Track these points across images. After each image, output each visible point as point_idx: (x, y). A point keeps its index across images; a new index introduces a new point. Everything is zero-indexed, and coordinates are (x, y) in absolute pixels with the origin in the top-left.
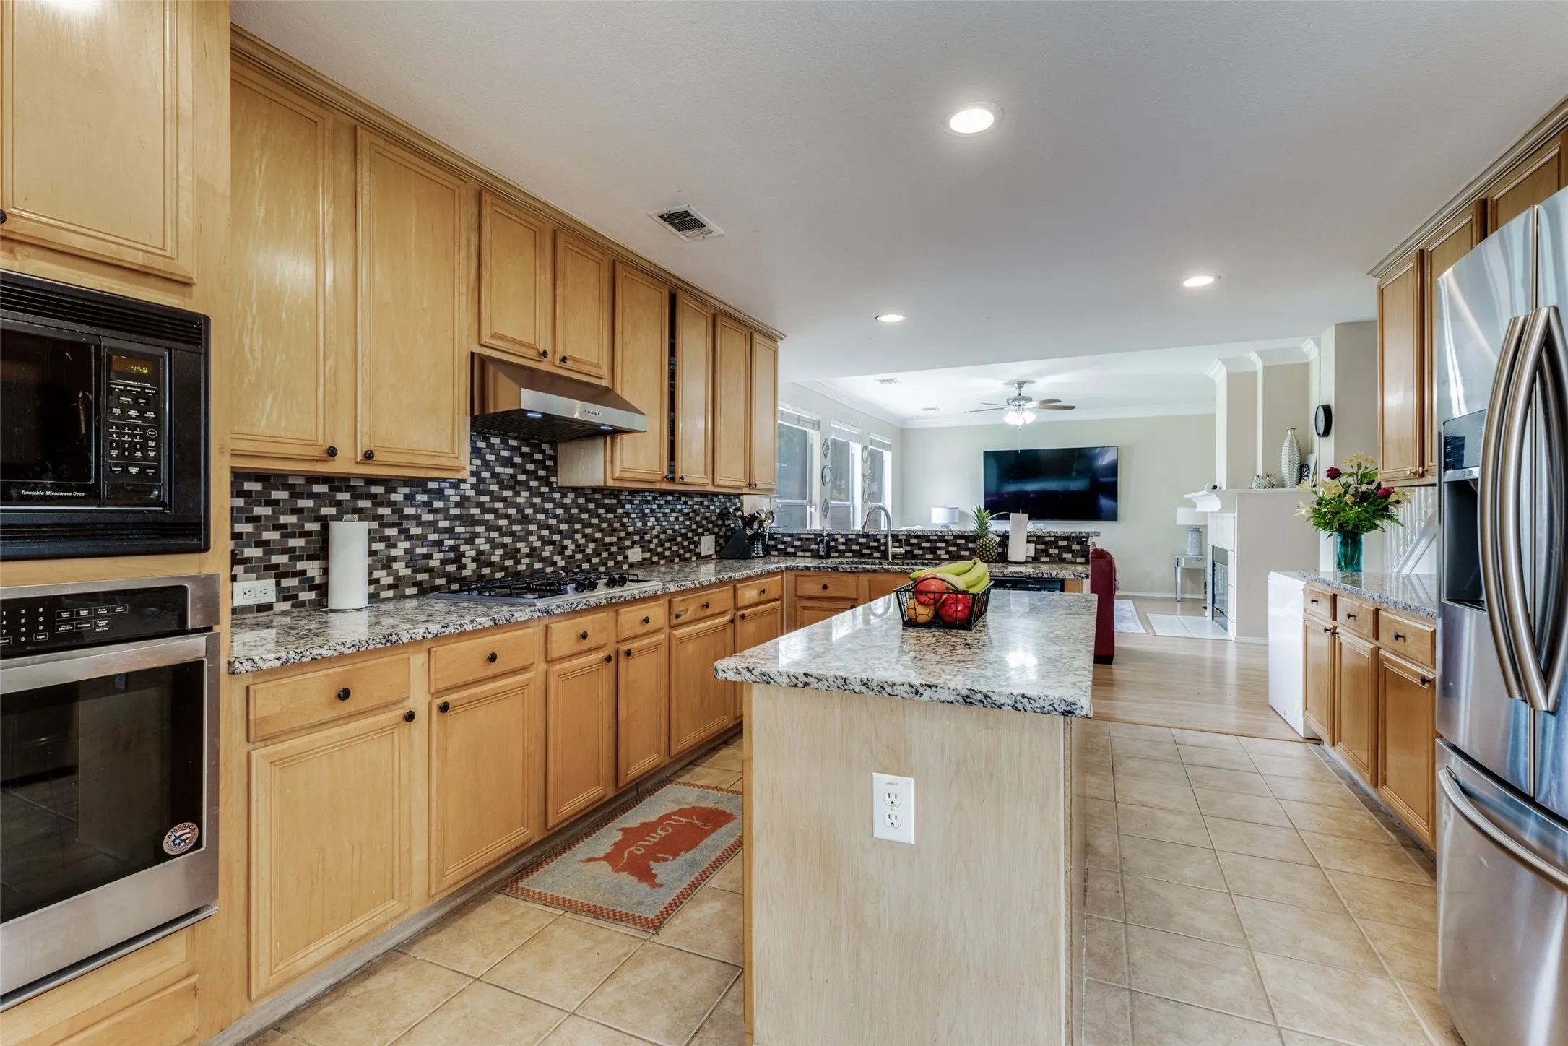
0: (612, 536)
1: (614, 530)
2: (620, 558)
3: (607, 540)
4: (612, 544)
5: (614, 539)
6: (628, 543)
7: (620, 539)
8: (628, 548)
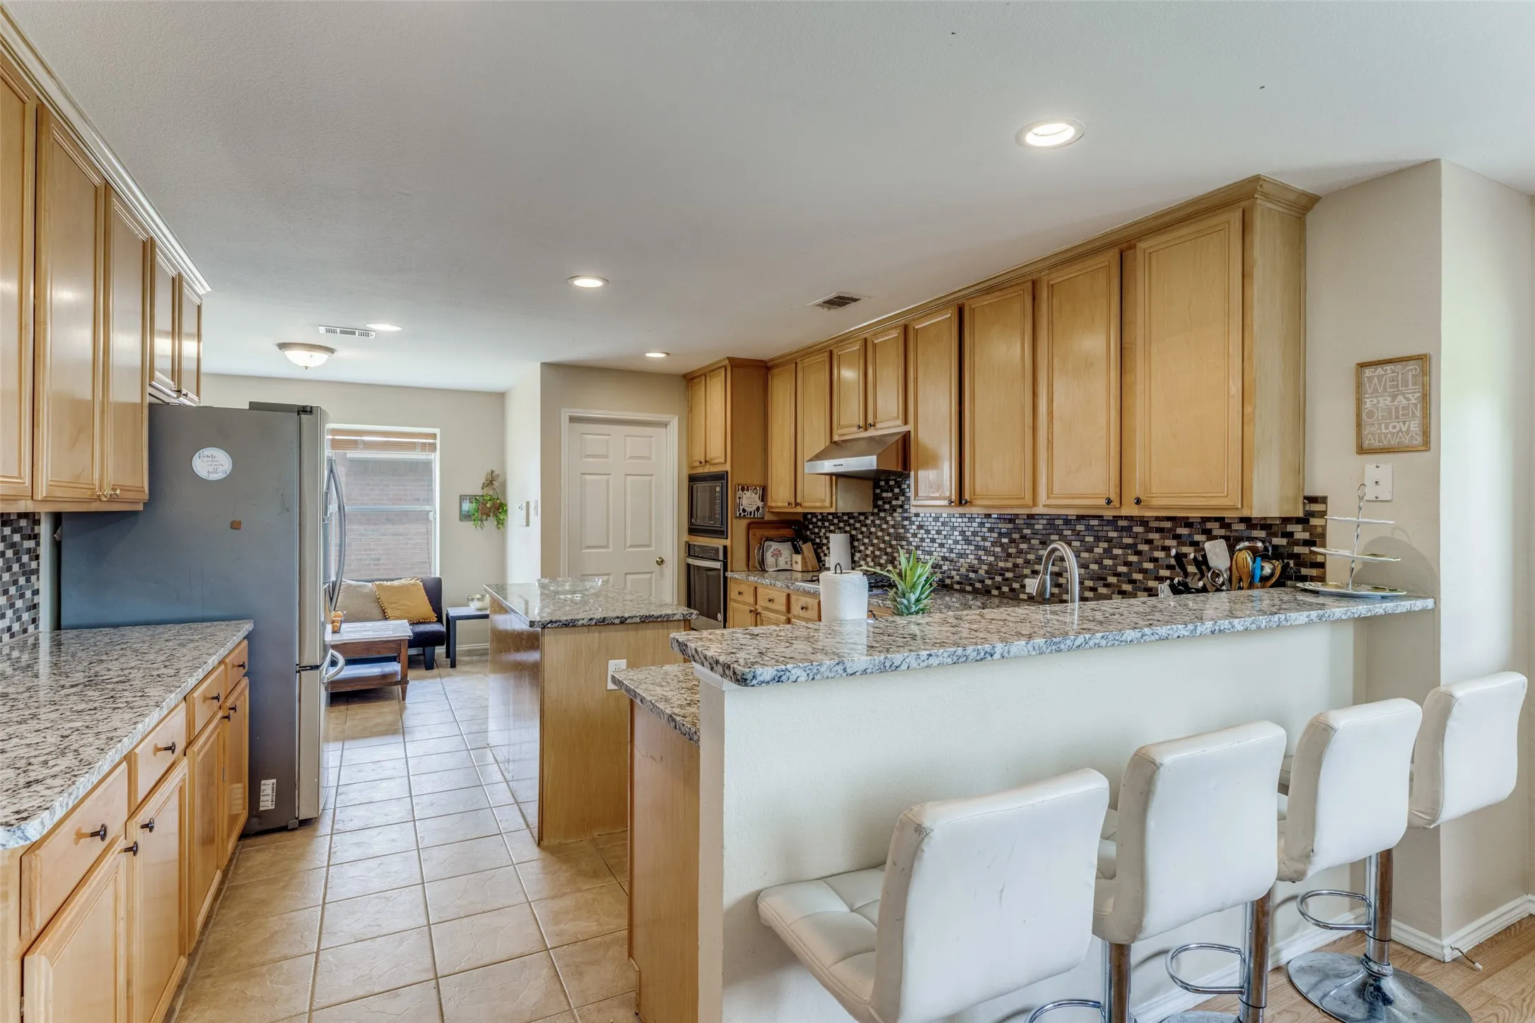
0: (1007, 561)
1: (1009, 555)
2: (1016, 586)
3: (1001, 564)
4: (1008, 570)
5: (1009, 565)
6: (1027, 571)
7: (1016, 566)
8: (1026, 576)
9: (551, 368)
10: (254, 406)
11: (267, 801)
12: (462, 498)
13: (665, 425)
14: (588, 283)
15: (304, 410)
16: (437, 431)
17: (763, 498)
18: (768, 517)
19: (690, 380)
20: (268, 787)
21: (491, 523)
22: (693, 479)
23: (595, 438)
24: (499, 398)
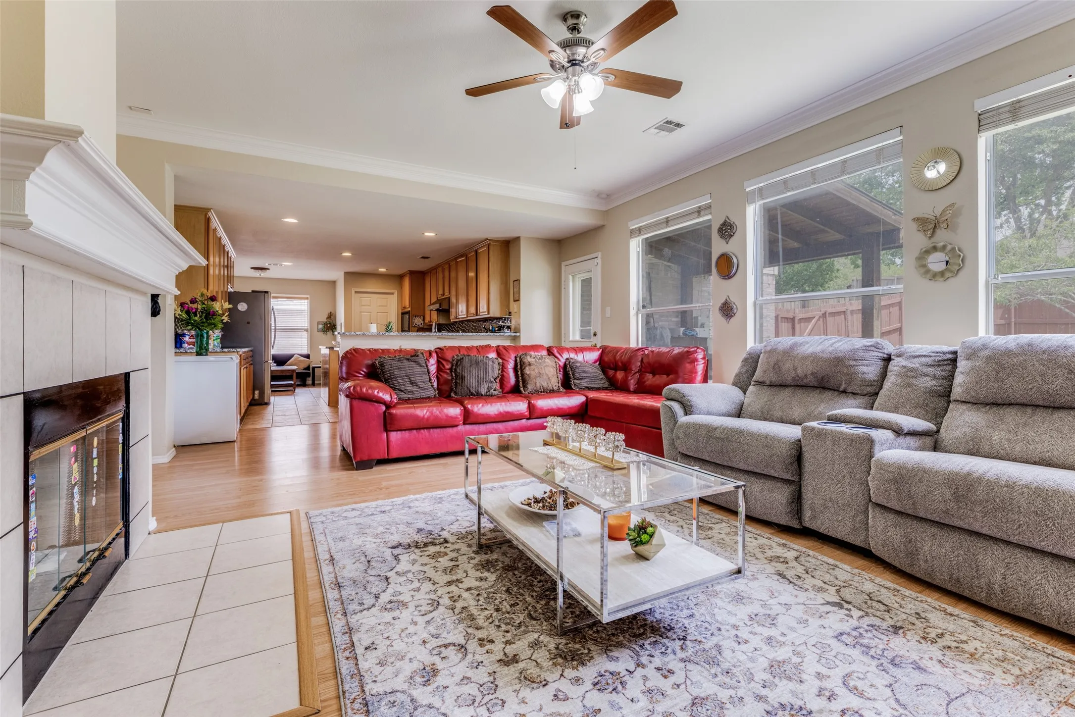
9: (346, 274)
10: (253, 291)
11: (256, 397)
12: (319, 323)
13: (393, 294)
14: (347, 254)
15: (266, 292)
16: (308, 296)
17: (424, 320)
18: (425, 327)
19: (401, 277)
20: (257, 392)
21: (330, 333)
22: (403, 314)
23: (366, 299)
24: (334, 283)
